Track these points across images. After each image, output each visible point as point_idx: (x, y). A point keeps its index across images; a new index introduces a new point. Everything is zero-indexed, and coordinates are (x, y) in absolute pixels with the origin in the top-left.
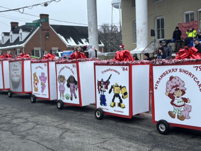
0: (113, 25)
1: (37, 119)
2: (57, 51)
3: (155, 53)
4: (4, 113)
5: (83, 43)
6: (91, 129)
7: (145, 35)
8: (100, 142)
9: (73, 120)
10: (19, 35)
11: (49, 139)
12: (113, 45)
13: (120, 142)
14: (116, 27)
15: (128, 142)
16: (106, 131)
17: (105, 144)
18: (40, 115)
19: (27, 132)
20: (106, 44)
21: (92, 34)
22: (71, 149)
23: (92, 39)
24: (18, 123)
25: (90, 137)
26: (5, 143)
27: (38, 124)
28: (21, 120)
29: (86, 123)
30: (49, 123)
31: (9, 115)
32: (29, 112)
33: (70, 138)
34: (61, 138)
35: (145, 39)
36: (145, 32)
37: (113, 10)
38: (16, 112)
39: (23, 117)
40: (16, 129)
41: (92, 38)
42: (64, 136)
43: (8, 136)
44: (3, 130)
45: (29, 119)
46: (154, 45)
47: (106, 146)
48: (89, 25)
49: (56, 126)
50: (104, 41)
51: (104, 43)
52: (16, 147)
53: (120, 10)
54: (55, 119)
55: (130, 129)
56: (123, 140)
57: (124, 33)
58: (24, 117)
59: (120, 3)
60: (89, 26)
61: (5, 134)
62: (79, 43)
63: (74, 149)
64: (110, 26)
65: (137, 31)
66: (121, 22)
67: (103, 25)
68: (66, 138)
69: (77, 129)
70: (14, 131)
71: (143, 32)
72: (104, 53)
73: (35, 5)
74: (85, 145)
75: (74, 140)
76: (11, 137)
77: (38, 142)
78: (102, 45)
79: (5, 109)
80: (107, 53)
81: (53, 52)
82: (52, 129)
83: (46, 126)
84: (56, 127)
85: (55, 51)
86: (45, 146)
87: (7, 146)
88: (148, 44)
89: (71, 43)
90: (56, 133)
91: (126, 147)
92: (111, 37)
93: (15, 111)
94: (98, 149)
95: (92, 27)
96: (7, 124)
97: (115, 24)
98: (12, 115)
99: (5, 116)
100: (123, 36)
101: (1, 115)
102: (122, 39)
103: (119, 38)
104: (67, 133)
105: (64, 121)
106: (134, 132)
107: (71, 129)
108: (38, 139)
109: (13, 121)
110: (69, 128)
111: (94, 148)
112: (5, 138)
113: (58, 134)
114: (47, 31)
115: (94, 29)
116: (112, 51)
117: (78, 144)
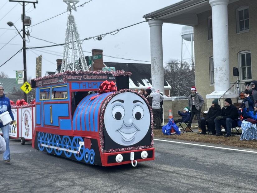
0: (183, 62)
1: (86, 181)
3: (240, 98)
4: (46, 172)
5: (144, 85)
7: (226, 75)
9: (131, 185)
12: (184, 86)
14: (187, 64)
18: (89, 177)
20: (174, 85)
21: (156, 73)
23: (155, 79)
24: (62, 186)
27: (86, 189)
28: (66, 182)
29: (148, 189)
30: (100, 187)
31: (52, 176)
32: (76, 172)
35: (225, 80)
36: (225, 71)
37: (183, 42)
38: (60, 172)
39: (69, 179)
45: (76, 182)
46: (237, 88)
50: (171, 82)
51: (172, 84)
53: (193, 43)
54: (109, 183)
57: (198, 72)
59: (192, 34)
60: (152, 63)
62: (139, 85)
64: (179, 63)
65: (215, 70)
66: (193, 58)
67: (170, 62)
71: (223, 70)
72: (171, 97)
73: (87, 39)
78: (169, 86)
79: (47, 167)
80: (176, 97)
83: (97, 191)
88: (230, 85)
89: (130, 84)
92: (180, 77)
93: (59, 171)
95: (156, 65)
96: (48, 187)
97: (185, 61)
98: (55, 176)
99: (47, 177)
100: (196, 75)
101: (42, 175)
102: (195, 80)
103: (190, 77)
105: (119, 186)
109: (56, 183)
114: (100, 69)
115: (159, 68)
116: (181, 94)
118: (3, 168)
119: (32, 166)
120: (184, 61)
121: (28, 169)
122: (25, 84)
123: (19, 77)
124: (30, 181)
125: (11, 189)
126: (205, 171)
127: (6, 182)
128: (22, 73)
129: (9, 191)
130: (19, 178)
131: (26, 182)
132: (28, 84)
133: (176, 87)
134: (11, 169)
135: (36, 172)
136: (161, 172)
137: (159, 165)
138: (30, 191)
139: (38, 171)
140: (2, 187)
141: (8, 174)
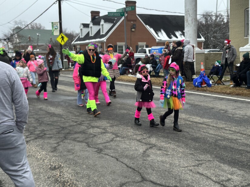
0: (218, 14)
1: (117, 130)
2: (145, 46)
4: (80, 120)
5: (177, 37)
6: (182, 147)
8: (193, 165)
9: (160, 135)
10: (101, 27)
11: (130, 155)
12: (218, 39)
13: (220, 166)
14: (222, 16)
15: (230, 168)
16: (203, 152)
17: (200, 168)
18: (120, 126)
19: (104, 145)
20: (208, 38)
21: (190, 25)
22: (156, 171)
23: (188, 31)
24: (95, 133)
25: (181, 157)
26: (79, 156)
27: (117, 136)
28: (98, 130)
29: (176, 139)
30: (130, 135)
31: (85, 123)
32: (108, 121)
33: (155, 157)
34: (145, 155)
38: (93, 120)
39: (101, 126)
40: (92, 140)
41: (189, 30)
42: (148, 154)
43: (82, 149)
44: (77, 141)
45: (107, 129)
47: (201, 170)
48: (186, 13)
49: (140, 140)
50: (205, 34)
51: (205, 37)
52: (91, 162)
54: (139, 131)
55: (234, 151)
56: (224, 164)
57: (233, 24)
58: (103, 127)
60: (186, 15)
61: (79, 146)
62: (172, 37)
63: (160, 170)
64: (214, 15)
66: (228, 10)
67: (204, 14)
68: (151, 156)
69: (165, 146)
70: (90, 143)
72: (204, 50)
74: (174, 167)
75: (160, 159)
76: (86, 149)
77: (116, 159)
78: (203, 39)
79: (80, 115)
80: (208, 50)
81: (140, 48)
82: (134, 143)
83: (127, 139)
84: (139, 141)
85: (142, 46)
86: (125, 164)
87: (81, 160)
89: (163, 36)
90: (138, 148)
91: (228, 173)
92: (214, 29)
94: (191, 174)
95: (190, 17)
96: (82, 133)
97: (221, 12)
98: (88, 123)
99: (80, 124)
100: (231, 27)
101: (76, 122)
102: (229, 32)
103: (225, 30)
104: (152, 149)
105: (149, 135)
106: (239, 156)
107: (157, 145)
108: (117, 155)
109: (89, 130)
110: (154, 144)
111: (186, 171)
112: (79, 151)
113: (142, 150)
114: (133, 22)
115: (192, 19)
116: (215, 47)
117: (165, 165)
118: (40, 115)
119: (67, 113)
120: (219, 12)
121: (63, 117)
122: (61, 35)
123: (55, 29)
124: (65, 127)
125: (47, 135)
126: (234, 123)
127: (43, 128)
128: (58, 24)
129: (45, 137)
130: (55, 125)
131: (61, 128)
132: (63, 35)
133: (209, 40)
134: (47, 116)
135: (70, 119)
136: (190, 123)
137: (189, 116)
138: (65, 137)
139: (73, 119)
140: (38, 132)
141: (45, 121)
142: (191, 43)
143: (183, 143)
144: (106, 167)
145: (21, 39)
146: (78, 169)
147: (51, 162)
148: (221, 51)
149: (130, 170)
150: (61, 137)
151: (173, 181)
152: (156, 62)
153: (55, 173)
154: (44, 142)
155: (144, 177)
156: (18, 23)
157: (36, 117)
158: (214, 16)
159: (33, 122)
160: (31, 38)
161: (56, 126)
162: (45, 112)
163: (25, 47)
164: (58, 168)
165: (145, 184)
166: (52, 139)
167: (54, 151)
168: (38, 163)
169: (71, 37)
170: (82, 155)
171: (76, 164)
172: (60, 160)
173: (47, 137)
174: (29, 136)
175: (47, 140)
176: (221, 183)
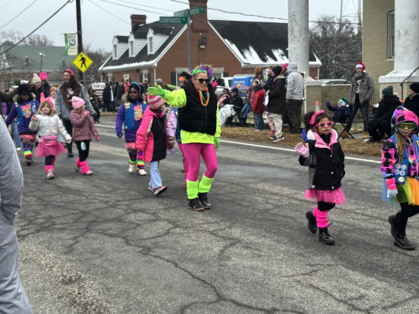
0: (343, 20)
1: (176, 215)
2: (222, 75)
4: (112, 199)
5: (275, 59)
6: (285, 244)
7: (414, 42)
8: (303, 272)
9: (248, 222)
10: (148, 41)
11: (197, 257)
12: (343, 62)
13: (346, 275)
14: (350, 24)
15: (364, 277)
16: (318, 250)
17: (314, 278)
18: (181, 208)
19: (154, 240)
20: (327, 60)
21: (297, 40)
22: (241, 283)
23: (295, 49)
24: (138, 220)
25: (282, 260)
26: (111, 261)
27: (176, 226)
28: (145, 215)
29: (275, 229)
30: (198, 224)
31: (122, 205)
32: (160, 200)
33: (239, 260)
34: (222, 257)
35: (412, 51)
36: (414, 35)
38: (135, 199)
39: (149, 209)
40: (134, 233)
41: (296, 47)
42: (228, 255)
43: (117, 247)
44: (108, 235)
45: (159, 215)
47: (315, 281)
48: (291, 19)
49: (213, 231)
50: (322, 54)
51: (323, 59)
52: (131, 270)
54: (212, 217)
55: (370, 249)
56: (353, 271)
57: (368, 38)
58: (151, 210)
60: (289, 21)
61: (112, 242)
62: (267, 59)
63: (247, 282)
64: (337, 22)
65: (396, 34)
66: (361, 13)
67: (321, 21)
68: (233, 258)
69: (256, 241)
70: (129, 238)
71: (409, 35)
72: (320, 80)
74: (271, 277)
75: (249, 263)
76: (123, 249)
77: (174, 264)
78: (318, 62)
79: (114, 191)
80: (328, 81)
82: (205, 237)
83: (193, 230)
84: (212, 234)
85: (218, 74)
86: (188, 272)
87: (115, 268)
89: (252, 58)
90: (211, 246)
91: (360, 286)
92: (337, 45)
93: (133, 197)
94: (299, 287)
95: (297, 25)
96: (116, 221)
97: (348, 18)
98: (126, 204)
99: (114, 206)
100: (364, 43)
101: (106, 202)
102: (361, 51)
103: (355, 47)
104: (234, 247)
105: (229, 223)
106: (378, 256)
107: (243, 240)
108: (176, 257)
109: (127, 216)
110: (238, 239)
111: (290, 284)
112: (111, 251)
113: (217, 249)
114: (202, 33)
115: (301, 29)
116: (338, 76)
117: (256, 273)
118: (45, 191)
119: (91, 188)
120: (345, 18)
121: (84, 194)
122: (80, 56)
123: (71, 45)
124: (87, 211)
125: (57, 224)
126: (370, 202)
127: (50, 213)
128: (75, 37)
129: (54, 228)
130: (70, 207)
131: (81, 213)
132: (84, 56)
133: (329, 64)
134: (57, 192)
135: (97, 198)
136: (297, 202)
137: (295, 191)
138: (87, 229)
139: (101, 197)
140: (42, 221)
141: (53, 201)
142: (298, 70)
143: (286, 236)
144: (156, 278)
145: (12, 61)
146: (110, 283)
147: (64, 270)
148: (348, 83)
149: (198, 282)
150: (81, 229)
151: (270, 299)
152: (241, 100)
153: (71, 290)
154: (51, 236)
155: (221, 294)
156: (8, 35)
157: (37, 194)
158: (337, 24)
159: (32, 203)
160: (29, 60)
161: (71, 209)
162: (53, 186)
163: (20, 75)
164: (76, 281)
165: (223, 305)
166: (65, 232)
167: (69, 252)
168: (41, 273)
169: (97, 58)
170: (117, 258)
171: (106, 273)
172: (80, 267)
173: (56, 228)
174: (26, 227)
175: (56, 234)
176: (349, 302)
